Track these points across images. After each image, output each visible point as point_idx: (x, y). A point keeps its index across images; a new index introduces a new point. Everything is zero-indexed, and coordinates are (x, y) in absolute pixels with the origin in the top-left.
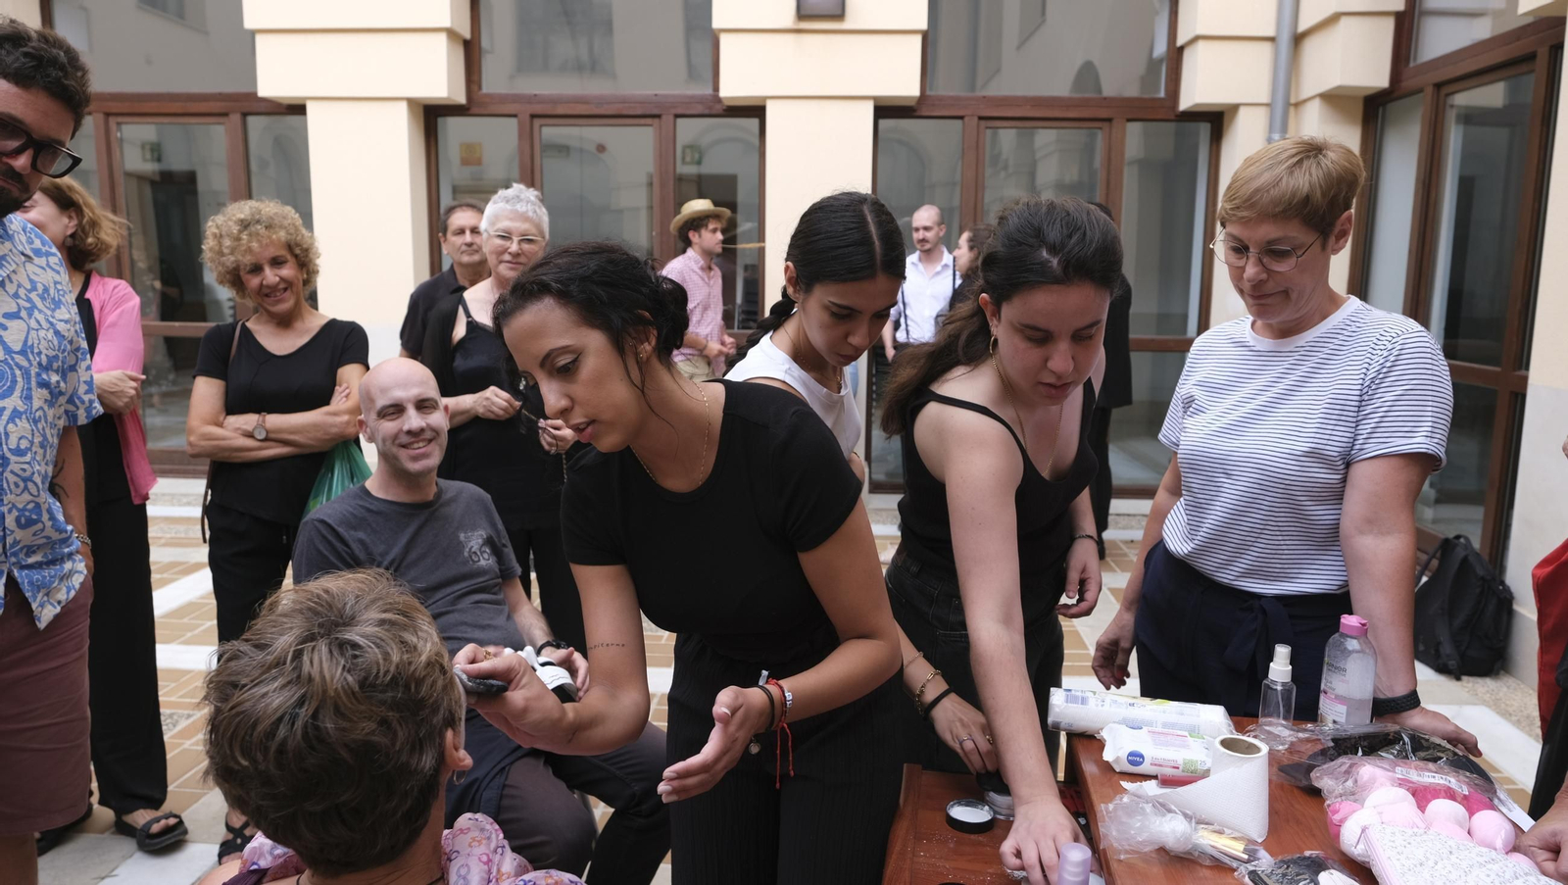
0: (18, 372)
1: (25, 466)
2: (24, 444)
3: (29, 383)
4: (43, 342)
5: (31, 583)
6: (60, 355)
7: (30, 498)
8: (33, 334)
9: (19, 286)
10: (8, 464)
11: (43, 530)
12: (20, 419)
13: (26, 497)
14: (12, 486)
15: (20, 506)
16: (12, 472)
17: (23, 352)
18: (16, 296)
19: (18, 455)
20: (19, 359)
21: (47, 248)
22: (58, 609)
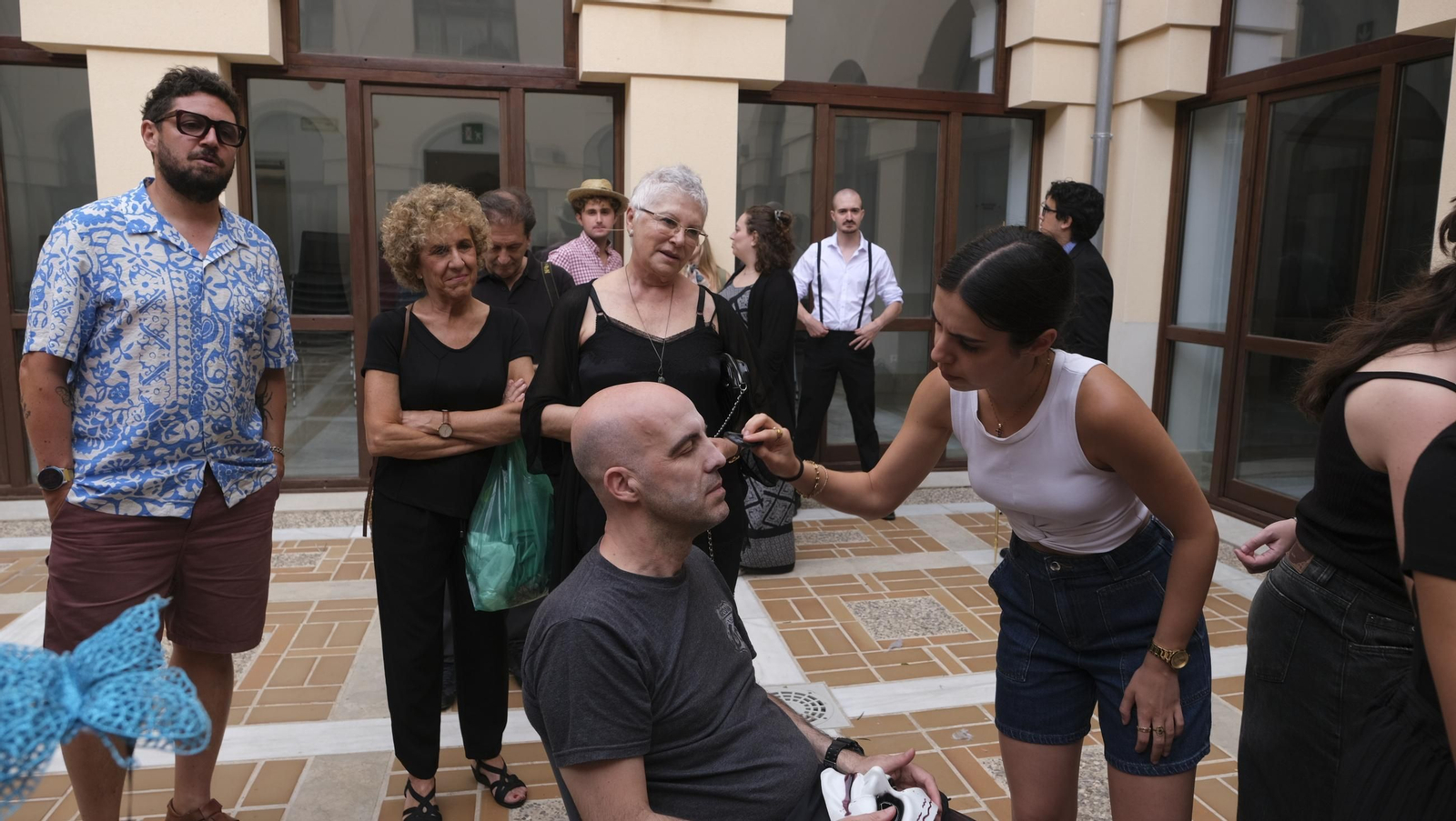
0: (220, 325)
1: (220, 391)
2: (219, 375)
3: (228, 333)
4: (241, 304)
5: (223, 473)
6: (256, 315)
7: (223, 413)
8: (234, 299)
9: (230, 265)
10: (207, 389)
11: (232, 435)
12: (218, 357)
13: (220, 412)
14: (210, 404)
15: (216, 418)
16: (209, 394)
17: (226, 311)
18: (226, 272)
19: (214, 383)
20: (222, 315)
21: (262, 240)
22: (245, 496)
